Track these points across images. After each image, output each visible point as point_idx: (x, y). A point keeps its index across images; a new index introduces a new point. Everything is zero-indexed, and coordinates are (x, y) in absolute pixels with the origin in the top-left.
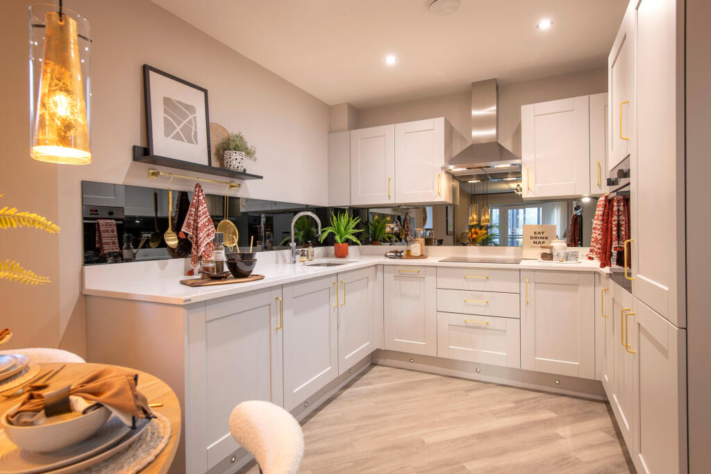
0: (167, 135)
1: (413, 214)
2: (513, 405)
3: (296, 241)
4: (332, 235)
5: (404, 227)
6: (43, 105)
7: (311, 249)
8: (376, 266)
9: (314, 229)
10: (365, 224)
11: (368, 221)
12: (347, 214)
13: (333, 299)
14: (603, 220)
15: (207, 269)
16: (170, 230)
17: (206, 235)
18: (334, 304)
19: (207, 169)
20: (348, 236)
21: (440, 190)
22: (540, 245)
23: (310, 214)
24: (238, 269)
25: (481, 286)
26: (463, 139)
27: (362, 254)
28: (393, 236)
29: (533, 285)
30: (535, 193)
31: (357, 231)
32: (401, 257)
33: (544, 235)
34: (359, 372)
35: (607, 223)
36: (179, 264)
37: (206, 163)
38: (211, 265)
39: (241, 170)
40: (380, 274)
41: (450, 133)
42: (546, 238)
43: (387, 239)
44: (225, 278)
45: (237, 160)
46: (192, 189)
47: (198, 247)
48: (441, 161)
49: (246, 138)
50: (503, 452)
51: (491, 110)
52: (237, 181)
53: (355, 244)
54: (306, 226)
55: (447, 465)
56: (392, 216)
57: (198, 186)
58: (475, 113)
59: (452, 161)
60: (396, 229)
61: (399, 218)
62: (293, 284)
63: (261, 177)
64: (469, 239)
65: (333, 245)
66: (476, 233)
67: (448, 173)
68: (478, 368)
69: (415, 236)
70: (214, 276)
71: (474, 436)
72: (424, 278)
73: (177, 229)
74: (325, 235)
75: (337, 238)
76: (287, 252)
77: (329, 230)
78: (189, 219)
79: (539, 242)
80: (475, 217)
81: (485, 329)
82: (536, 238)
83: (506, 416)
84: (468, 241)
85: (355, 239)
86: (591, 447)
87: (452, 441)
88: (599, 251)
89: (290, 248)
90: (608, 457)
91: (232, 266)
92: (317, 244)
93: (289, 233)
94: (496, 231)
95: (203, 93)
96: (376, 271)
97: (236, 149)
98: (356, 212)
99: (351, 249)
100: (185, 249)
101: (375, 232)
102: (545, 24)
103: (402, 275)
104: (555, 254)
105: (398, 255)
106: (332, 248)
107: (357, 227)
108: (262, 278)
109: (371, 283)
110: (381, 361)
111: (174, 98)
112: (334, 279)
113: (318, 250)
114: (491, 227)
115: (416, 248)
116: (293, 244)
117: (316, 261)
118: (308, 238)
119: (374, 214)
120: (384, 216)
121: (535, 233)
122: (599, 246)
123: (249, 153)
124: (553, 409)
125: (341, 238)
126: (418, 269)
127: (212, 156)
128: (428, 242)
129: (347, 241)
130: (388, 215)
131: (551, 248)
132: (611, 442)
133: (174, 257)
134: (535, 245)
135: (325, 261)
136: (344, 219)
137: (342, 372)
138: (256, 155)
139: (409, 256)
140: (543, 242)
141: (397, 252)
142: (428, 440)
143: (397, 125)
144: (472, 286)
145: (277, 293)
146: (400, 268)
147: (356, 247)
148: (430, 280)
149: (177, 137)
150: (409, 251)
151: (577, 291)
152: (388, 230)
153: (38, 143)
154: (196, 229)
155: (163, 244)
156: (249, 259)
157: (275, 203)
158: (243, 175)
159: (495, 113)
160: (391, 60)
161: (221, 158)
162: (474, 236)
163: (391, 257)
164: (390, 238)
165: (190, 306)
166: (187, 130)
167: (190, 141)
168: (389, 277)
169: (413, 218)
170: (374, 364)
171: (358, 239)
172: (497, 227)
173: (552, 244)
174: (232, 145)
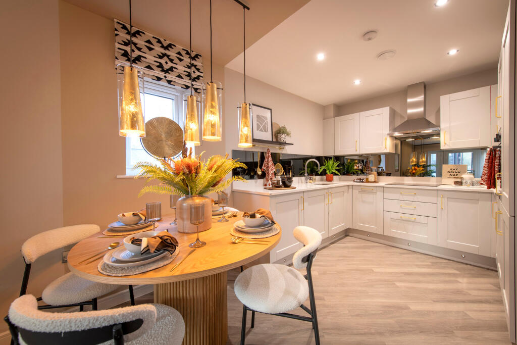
0: (258, 130)
1: (371, 159)
2: (430, 264)
3: (307, 173)
4: (325, 170)
5: (366, 166)
6: (242, 131)
7: (314, 177)
8: (348, 186)
9: (315, 167)
10: (342, 165)
11: (344, 163)
12: (332, 160)
13: (326, 200)
14: (488, 162)
15: (274, 183)
16: (258, 168)
17: (272, 169)
18: (327, 202)
19: (271, 142)
20: (333, 171)
21: (387, 146)
22: (453, 177)
23: (314, 160)
24: (286, 184)
25: (411, 198)
26: (402, 117)
27: (340, 180)
28: (359, 171)
29: (446, 199)
30: (449, 146)
31: (338, 168)
32: (363, 182)
33: (458, 171)
34: (339, 238)
35: (492, 163)
36: (261, 181)
37: (271, 140)
38: (275, 182)
39: (284, 142)
40: (350, 190)
41: (393, 115)
42: (459, 172)
43: (355, 172)
44: (281, 187)
45: (283, 138)
46: (266, 151)
47: (269, 174)
48: (387, 131)
49: (287, 127)
50: (419, 282)
51: (421, 98)
52: (282, 146)
53: (337, 175)
54: (312, 166)
55: (385, 281)
56: (359, 160)
57: (268, 149)
58: (409, 100)
59: (395, 130)
60: (360, 167)
61: (363, 161)
62: (308, 191)
63: (293, 144)
64: (411, 173)
65: (324, 175)
66: (415, 169)
67: (392, 136)
68: (408, 243)
69: (372, 171)
70: (276, 186)
71: (402, 273)
72: (376, 193)
73: (261, 168)
74: (321, 170)
75: (328, 171)
76: (303, 178)
77: (323, 168)
78: (265, 163)
79: (454, 175)
80: (414, 159)
81: (414, 222)
82: (452, 172)
83: (424, 268)
84: (409, 174)
85: (337, 172)
86: (479, 290)
87: (389, 273)
88: (486, 180)
89: (305, 176)
90: (490, 296)
91: (284, 182)
92: (317, 174)
93: (304, 170)
94: (433, 168)
95: (270, 111)
96: (348, 188)
97: (283, 133)
98: (337, 158)
99: (335, 177)
100: (263, 176)
101: (348, 168)
102: (453, 52)
103: (363, 191)
104: (464, 182)
105: (361, 181)
106: (324, 177)
107: (338, 166)
108: (295, 188)
109: (345, 194)
110: (350, 234)
111: (260, 115)
112: (326, 191)
113: (318, 178)
114: (430, 165)
115: (372, 177)
116: (306, 174)
117: (316, 183)
118: (313, 172)
119: (347, 159)
120: (354, 160)
121: (451, 169)
122: (486, 177)
123: (288, 134)
124: (457, 269)
125: (329, 171)
126: (373, 188)
127: (273, 136)
128: (379, 174)
129: (333, 173)
130: (356, 160)
131: (462, 178)
132: (496, 290)
133: (259, 178)
134: (451, 176)
135: (321, 183)
136: (331, 162)
137: (330, 235)
138: (291, 135)
139: (367, 181)
140: (457, 175)
141: (360, 179)
142: (375, 270)
143: (361, 113)
144: (406, 198)
145: (302, 195)
146: (362, 187)
147: (337, 176)
148: (380, 194)
149: (261, 130)
150: (367, 179)
151: (478, 203)
152: (355, 167)
153: (240, 143)
154: (268, 167)
155: (256, 173)
156: (290, 180)
157: (296, 155)
158: (285, 144)
159: (423, 99)
160: (357, 82)
161: (276, 137)
162: (414, 171)
163: (357, 182)
164: (357, 172)
165: (271, 196)
166: (264, 127)
167: (265, 131)
168: (356, 192)
169: (372, 161)
170: (347, 236)
171: (339, 172)
172: (435, 165)
173: (462, 176)
174: (282, 131)
